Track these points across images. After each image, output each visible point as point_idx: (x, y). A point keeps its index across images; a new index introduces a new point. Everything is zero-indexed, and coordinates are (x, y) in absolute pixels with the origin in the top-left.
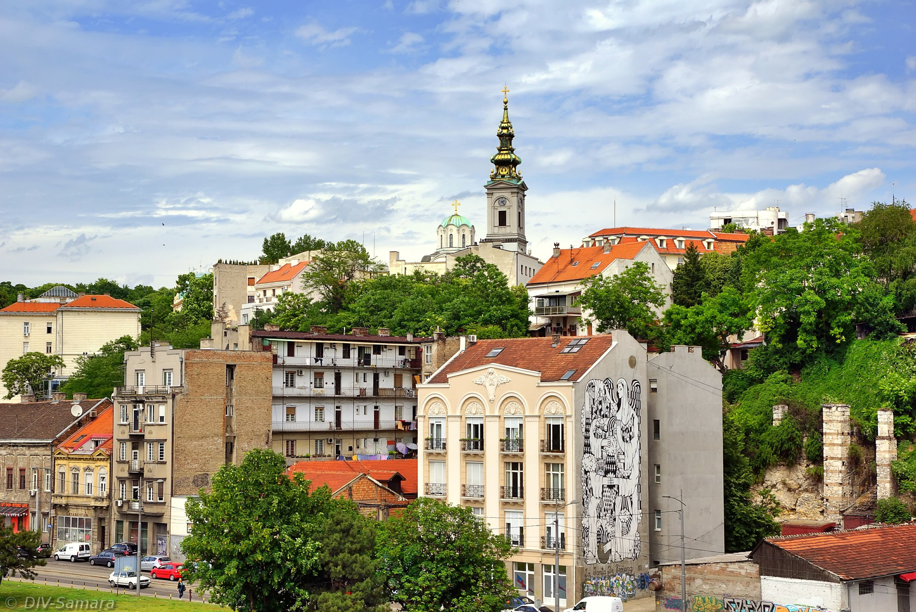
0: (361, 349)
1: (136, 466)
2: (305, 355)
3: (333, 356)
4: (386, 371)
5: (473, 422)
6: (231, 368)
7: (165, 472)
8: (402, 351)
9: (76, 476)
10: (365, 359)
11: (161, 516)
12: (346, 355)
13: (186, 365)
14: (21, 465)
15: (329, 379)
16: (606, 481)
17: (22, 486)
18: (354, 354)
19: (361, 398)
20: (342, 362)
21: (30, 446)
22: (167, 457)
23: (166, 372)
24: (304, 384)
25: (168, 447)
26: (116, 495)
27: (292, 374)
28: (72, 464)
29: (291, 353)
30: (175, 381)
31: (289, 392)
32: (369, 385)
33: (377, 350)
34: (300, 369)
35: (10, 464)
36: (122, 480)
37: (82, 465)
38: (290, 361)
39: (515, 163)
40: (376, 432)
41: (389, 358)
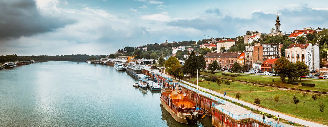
0: (272, 45)
1: (248, 60)
2: (265, 46)
3: (268, 46)
4: (274, 48)
5: (293, 54)
6: (258, 48)
7: (252, 60)
8: (276, 46)
9: (240, 61)
10: (272, 47)
11: (251, 66)
12: (270, 46)
13: (254, 48)
14: (233, 60)
15: (268, 49)
16: (309, 60)
17: (233, 62)
18: (271, 46)
19: (272, 51)
20: (270, 47)
21: (234, 58)
22: (252, 59)
23: (251, 49)
24: (266, 50)
25: (252, 58)
26: (245, 63)
27: (264, 48)
28: (239, 60)
29: (264, 46)
30: (253, 49)
31: (264, 51)
32: (272, 50)
33: (273, 45)
34: (265, 48)
35: (231, 60)
36: (246, 62)
37: (241, 60)
38: (264, 47)
39: (279, 21)
40: (273, 55)
41: (275, 46)
